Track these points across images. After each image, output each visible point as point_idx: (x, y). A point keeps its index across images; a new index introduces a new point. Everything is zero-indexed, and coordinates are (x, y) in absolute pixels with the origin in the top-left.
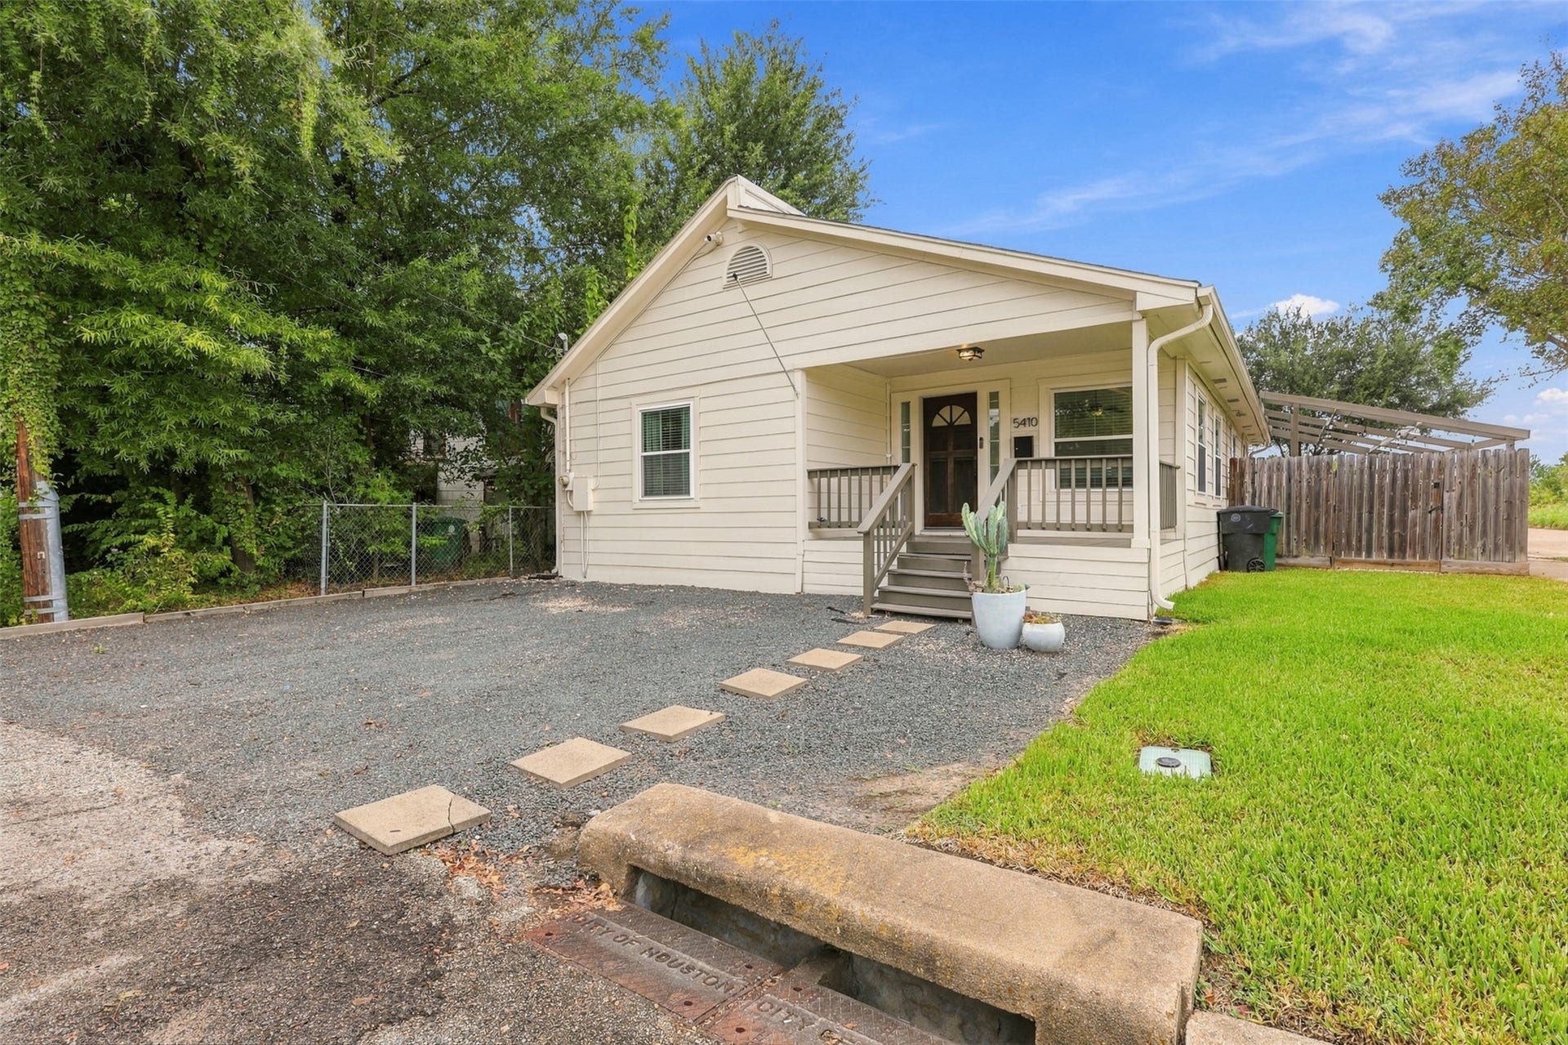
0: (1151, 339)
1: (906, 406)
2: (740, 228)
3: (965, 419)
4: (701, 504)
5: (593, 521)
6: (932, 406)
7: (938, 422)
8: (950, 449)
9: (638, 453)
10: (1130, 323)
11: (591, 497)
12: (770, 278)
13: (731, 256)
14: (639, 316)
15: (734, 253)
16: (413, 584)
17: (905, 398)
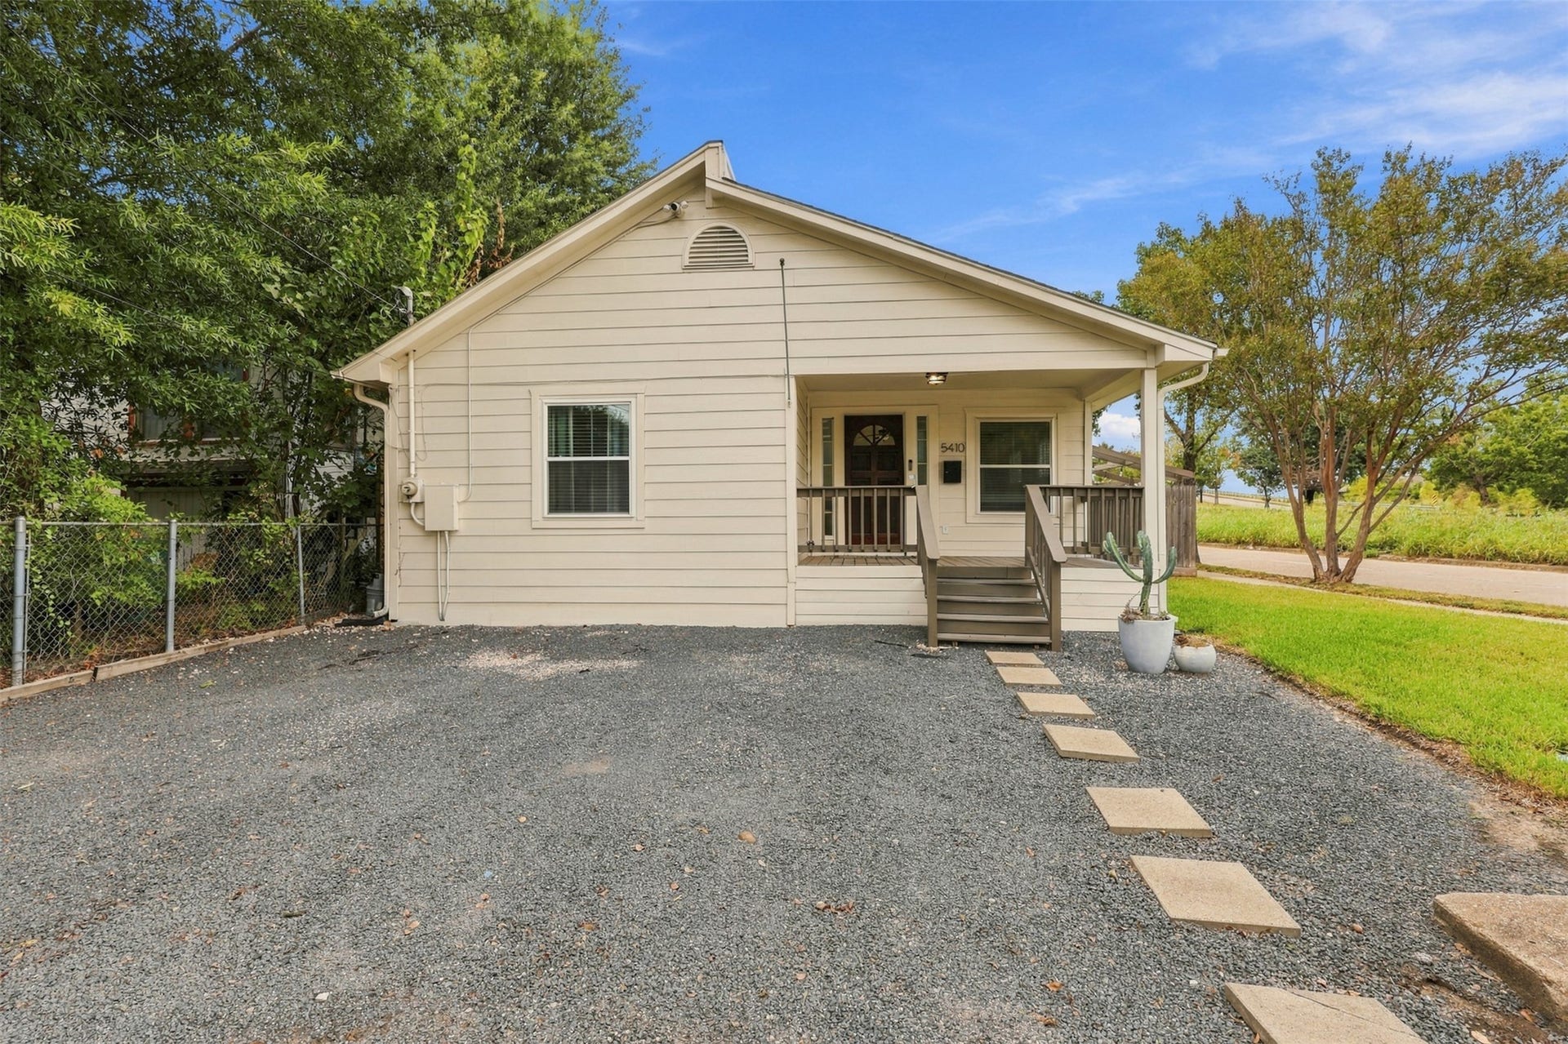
0: (1160, 386)
1: (828, 424)
2: (709, 202)
3: (887, 440)
4: (647, 524)
5: (455, 544)
6: (854, 424)
7: (859, 441)
8: (874, 469)
9: (542, 458)
10: (1142, 371)
11: (458, 512)
12: (752, 267)
13: (697, 233)
14: (541, 285)
15: (702, 229)
16: (171, 648)
17: (827, 413)
